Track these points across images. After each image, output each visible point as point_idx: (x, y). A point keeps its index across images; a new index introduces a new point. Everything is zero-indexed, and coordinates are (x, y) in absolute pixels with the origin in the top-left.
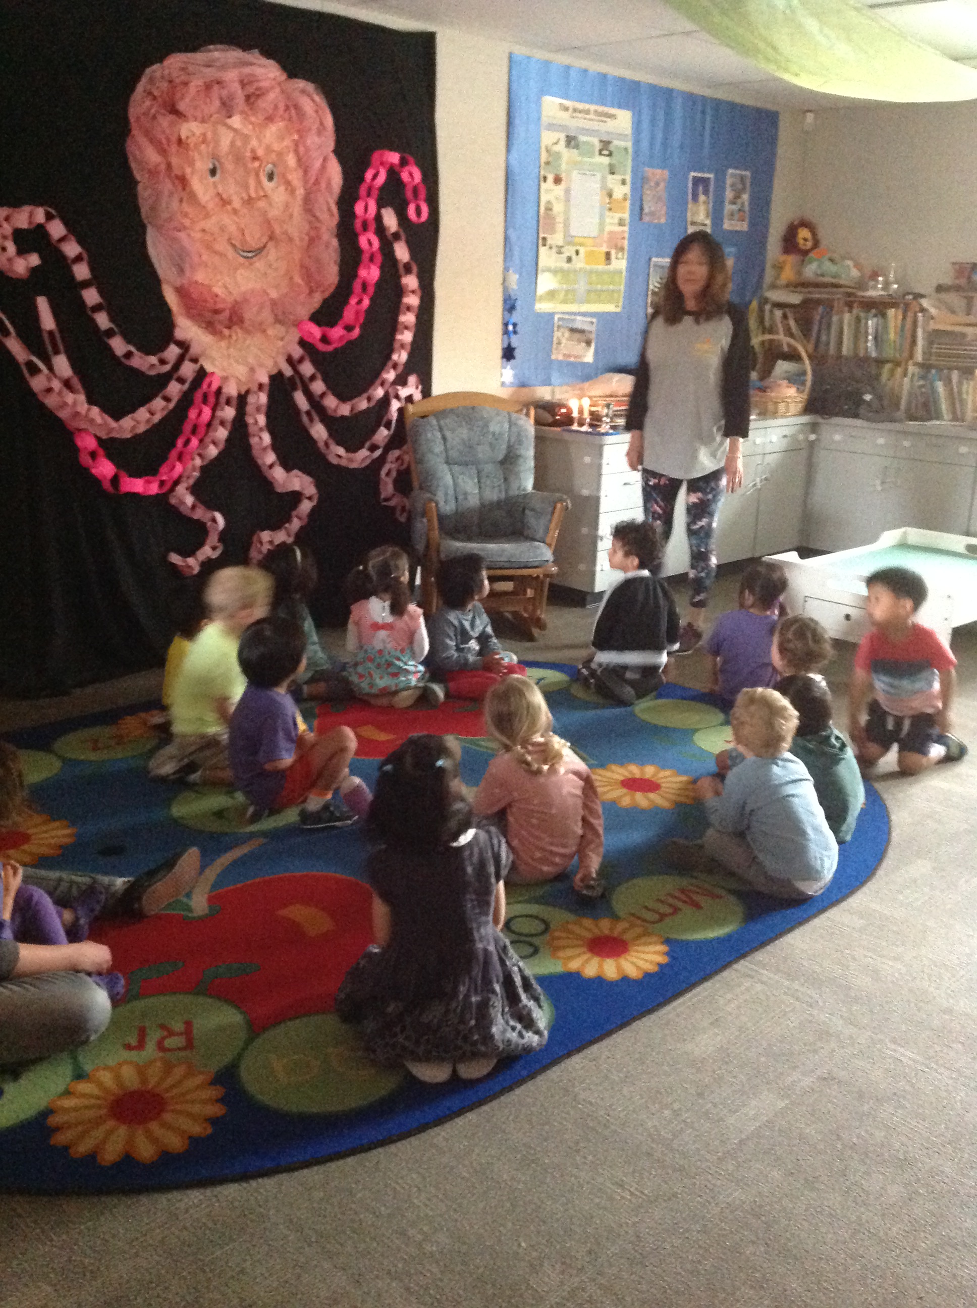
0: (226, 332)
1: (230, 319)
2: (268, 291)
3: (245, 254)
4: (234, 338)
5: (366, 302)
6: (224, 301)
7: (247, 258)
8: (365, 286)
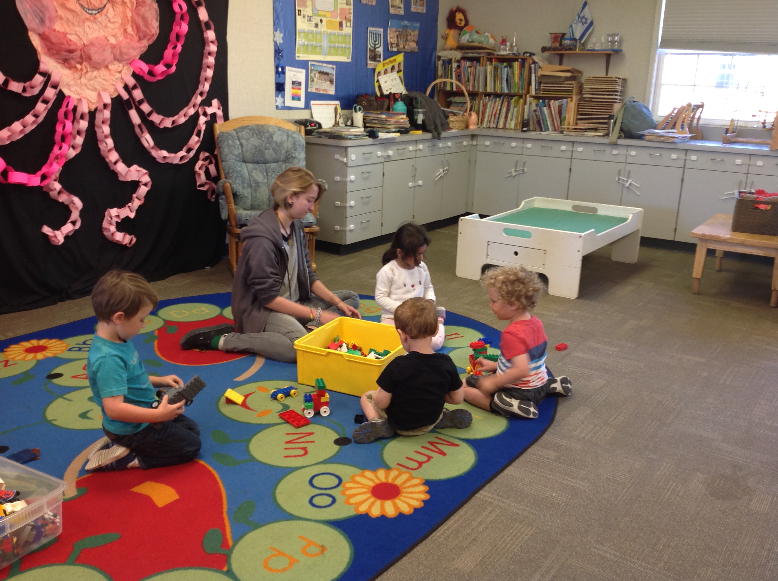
0: (79, 66)
1: (81, 57)
2: (108, 38)
3: (90, 12)
4: (85, 71)
5: (179, 48)
6: (75, 44)
7: (91, 14)
8: (178, 37)
